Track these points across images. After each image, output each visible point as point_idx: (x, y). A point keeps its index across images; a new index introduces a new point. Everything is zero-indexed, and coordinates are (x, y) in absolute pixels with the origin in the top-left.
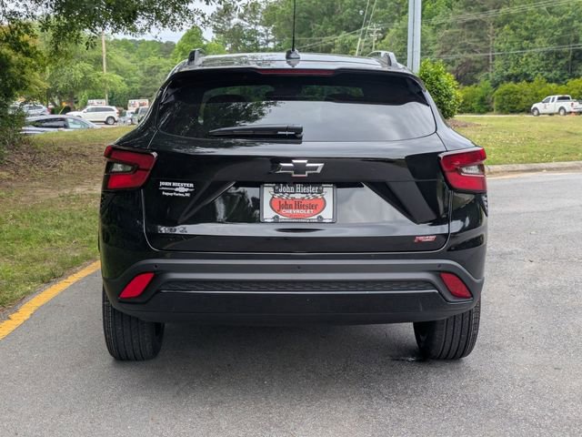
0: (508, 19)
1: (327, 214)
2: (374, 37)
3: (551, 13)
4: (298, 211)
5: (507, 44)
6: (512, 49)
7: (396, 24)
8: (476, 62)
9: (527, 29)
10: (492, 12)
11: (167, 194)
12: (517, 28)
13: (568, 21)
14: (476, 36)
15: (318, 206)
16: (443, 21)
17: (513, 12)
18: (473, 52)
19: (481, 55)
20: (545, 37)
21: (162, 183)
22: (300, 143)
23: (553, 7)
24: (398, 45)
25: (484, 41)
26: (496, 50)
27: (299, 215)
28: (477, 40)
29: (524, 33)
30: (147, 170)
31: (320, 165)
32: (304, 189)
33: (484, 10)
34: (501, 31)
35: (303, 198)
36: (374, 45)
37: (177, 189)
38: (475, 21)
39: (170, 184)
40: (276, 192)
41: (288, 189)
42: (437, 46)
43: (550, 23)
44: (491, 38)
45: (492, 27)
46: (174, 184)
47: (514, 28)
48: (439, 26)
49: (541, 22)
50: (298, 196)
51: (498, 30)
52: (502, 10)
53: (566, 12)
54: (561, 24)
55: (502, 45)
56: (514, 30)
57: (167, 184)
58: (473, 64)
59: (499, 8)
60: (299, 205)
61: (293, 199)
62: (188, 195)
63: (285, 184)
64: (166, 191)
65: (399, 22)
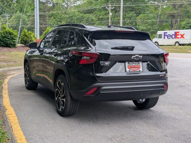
0: (52, 15)
1: (141, 69)
2: (7, 18)
3: (66, 14)
4: (134, 69)
5: (53, 23)
6: (55, 24)
7: (15, 14)
8: (43, 28)
9: (59, 18)
10: (47, 12)
11: (102, 65)
12: (56, 18)
13: (71, 17)
14: (43, 20)
15: (139, 67)
16: (31, 14)
17: (54, 13)
18: (42, 25)
19: (44, 26)
20: (65, 21)
21: (100, 62)
22: (133, 51)
23: (66, 12)
24: (16, 21)
25: (45, 21)
26: (49, 24)
27: (134, 70)
28: (43, 21)
29: (58, 20)
30: (96, 58)
31: (141, 56)
32: (135, 63)
33: (44, 12)
34: (50, 18)
35: (135, 65)
36: (7, 21)
37: (105, 63)
38: (42, 15)
39: (103, 62)
40: (129, 64)
41: (132, 63)
42: (29, 22)
43: (66, 17)
44: (48, 21)
45: (47, 17)
46: (105, 62)
47: (55, 18)
48: (30, 16)
49: (63, 16)
50: (134, 65)
51: (49, 18)
52: (50, 12)
53: (71, 14)
54: (69, 18)
55: (51, 23)
56: (55, 19)
57: (102, 62)
58: (42, 29)
59: (50, 11)
60: (134, 67)
61: (133, 65)
62: (108, 65)
63: (131, 62)
64: (102, 64)
65: (15, 13)
